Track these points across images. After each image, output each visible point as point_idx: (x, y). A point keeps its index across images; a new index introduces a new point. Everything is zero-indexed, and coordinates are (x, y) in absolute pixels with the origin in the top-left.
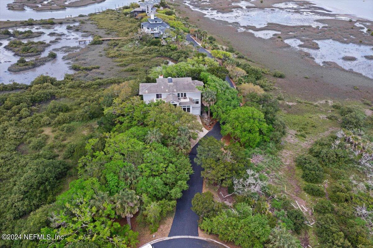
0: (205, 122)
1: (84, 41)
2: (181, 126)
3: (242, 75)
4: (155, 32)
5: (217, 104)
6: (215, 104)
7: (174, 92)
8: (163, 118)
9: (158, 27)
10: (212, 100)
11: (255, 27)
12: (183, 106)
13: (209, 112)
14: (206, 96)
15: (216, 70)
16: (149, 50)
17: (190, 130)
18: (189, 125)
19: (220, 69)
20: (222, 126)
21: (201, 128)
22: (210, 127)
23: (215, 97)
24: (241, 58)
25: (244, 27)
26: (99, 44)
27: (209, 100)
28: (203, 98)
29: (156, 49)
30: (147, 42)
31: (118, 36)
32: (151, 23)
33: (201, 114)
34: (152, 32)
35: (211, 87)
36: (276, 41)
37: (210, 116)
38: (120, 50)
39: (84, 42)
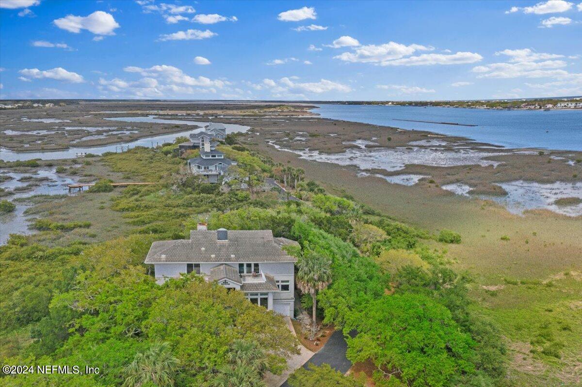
0: (304, 331)
1: (80, 187)
2: (238, 338)
3: (379, 238)
4: (210, 173)
5: (335, 286)
6: (329, 287)
7: (230, 260)
8: (189, 317)
9: (217, 164)
10: (320, 279)
11: (385, 170)
12: (252, 294)
13: (314, 309)
14: (306, 269)
15: (325, 222)
16: (195, 200)
17: (264, 351)
18: (262, 336)
19: (335, 220)
20: (349, 341)
21: (296, 345)
22: (317, 345)
23: (329, 271)
24: (369, 214)
25: (367, 171)
26: (105, 191)
27: (316, 277)
28: (300, 273)
29: (209, 198)
30: (194, 189)
31: (144, 180)
32: (204, 158)
33: (295, 316)
34: (205, 173)
35: (318, 248)
36: (427, 188)
37: (316, 319)
38: (142, 200)
39: (78, 189)
